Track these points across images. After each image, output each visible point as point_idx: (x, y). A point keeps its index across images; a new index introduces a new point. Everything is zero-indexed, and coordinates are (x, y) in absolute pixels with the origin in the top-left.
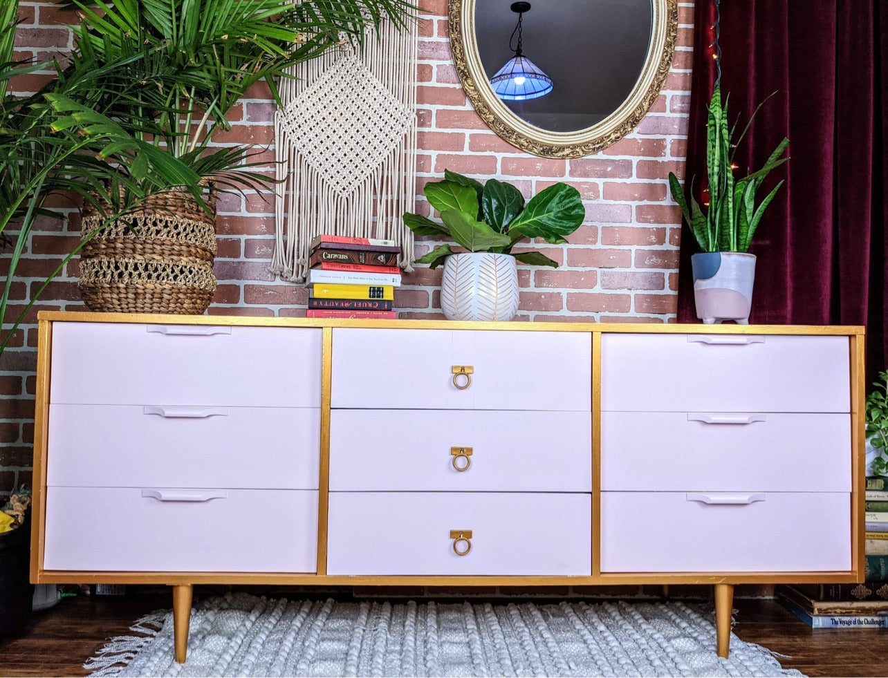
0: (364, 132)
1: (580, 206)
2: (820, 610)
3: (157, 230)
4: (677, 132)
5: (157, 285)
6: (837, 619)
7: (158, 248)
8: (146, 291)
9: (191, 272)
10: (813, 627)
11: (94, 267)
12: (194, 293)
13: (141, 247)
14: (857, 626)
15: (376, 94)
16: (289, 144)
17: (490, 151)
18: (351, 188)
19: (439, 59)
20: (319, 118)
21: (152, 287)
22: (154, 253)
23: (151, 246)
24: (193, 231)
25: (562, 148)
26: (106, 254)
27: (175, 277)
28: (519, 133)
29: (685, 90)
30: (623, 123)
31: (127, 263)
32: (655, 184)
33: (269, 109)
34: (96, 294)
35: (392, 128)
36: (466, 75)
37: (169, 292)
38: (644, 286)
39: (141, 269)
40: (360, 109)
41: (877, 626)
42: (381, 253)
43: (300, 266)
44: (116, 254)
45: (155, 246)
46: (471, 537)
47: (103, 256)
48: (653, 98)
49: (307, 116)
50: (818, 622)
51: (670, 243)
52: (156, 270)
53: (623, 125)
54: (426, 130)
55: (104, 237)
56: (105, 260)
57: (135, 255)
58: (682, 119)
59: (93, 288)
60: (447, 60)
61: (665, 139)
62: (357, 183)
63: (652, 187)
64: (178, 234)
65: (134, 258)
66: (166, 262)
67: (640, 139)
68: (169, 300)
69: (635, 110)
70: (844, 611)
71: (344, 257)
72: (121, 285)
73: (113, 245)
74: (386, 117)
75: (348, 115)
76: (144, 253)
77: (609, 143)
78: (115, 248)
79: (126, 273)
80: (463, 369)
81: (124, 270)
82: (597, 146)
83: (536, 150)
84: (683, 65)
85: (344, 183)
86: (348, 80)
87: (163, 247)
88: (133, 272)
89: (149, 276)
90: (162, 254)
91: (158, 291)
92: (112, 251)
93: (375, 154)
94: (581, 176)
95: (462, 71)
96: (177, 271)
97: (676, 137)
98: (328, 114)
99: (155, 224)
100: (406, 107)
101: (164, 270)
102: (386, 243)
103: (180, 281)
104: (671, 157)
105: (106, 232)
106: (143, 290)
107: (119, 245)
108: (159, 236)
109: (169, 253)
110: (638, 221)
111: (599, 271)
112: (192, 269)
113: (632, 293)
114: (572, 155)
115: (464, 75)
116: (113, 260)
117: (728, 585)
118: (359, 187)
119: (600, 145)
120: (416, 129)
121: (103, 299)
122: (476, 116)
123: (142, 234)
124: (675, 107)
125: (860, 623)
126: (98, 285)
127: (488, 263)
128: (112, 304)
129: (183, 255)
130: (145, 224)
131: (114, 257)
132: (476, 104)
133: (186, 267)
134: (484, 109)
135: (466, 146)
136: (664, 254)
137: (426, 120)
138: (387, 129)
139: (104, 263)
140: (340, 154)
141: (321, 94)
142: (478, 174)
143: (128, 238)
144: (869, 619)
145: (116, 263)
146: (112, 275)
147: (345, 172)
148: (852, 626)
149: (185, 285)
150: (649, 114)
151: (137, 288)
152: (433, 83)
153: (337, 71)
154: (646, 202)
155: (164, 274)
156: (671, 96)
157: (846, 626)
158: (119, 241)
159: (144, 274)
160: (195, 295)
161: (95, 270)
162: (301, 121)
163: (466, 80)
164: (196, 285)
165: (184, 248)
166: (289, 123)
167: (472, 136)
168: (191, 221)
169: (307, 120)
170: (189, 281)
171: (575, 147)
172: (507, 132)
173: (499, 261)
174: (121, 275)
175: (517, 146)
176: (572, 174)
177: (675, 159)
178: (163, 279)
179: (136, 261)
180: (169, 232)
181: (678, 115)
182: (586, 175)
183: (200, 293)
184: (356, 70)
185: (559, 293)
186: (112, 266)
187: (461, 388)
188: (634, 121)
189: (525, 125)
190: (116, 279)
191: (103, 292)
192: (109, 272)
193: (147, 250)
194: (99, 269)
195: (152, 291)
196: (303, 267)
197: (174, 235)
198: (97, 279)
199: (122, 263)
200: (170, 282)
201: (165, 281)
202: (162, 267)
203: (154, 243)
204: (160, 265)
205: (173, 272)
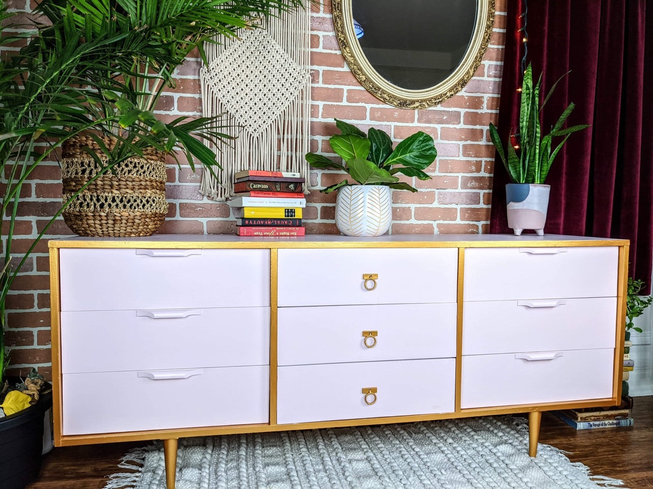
0: (270, 86)
1: (433, 148)
2: (581, 418)
3: (128, 170)
4: (491, 92)
5: (131, 213)
6: (591, 423)
7: (130, 184)
8: (122, 218)
9: (154, 201)
10: (577, 429)
11: (78, 199)
12: (156, 217)
13: (117, 183)
14: (604, 427)
15: (278, 57)
16: (212, 94)
17: (362, 103)
18: (261, 130)
19: (325, 31)
20: (235, 75)
21: (127, 214)
22: (127, 188)
23: (124, 183)
24: (153, 169)
25: (413, 102)
26: (89, 190)
27: (144, 206)
28: (383, 90)
29: (497, 61)
30: (456, 84)
31: (106, 197)
32: (476, 129)
33: (194, 66)
34: (81, 220)
35: (291, 84)
36: (345, 44)
37: (139, 218)
38: (467, 202)
39: (118, 201)
40: (266, 68)
41: (615, 426)
42: (292, 183)
43: (223, 189)
44: (98, 189)
45: (128, 183)
46: (376, 392)
47: (86, 191)
48: (476, 66)
49: (226, 73)
50: (581, 426)
51: (484, 171)
52: (129, 202)
53: (455, 86)
54: (315, 85)
55: (86, 176)
56: (88, 194)
57: (113, 190)
58: (495, 82)
59: (79, 216)
60: (330, 31)
61: (483, 97)
62: (265, 126)
63: (473, 131)
64: (144, 172)
65: (112, 192)
66: (137, 194)
67: (467, 96)
68: (139, 224)
69: (465, 75)
70: (596, 418)
71: (266, 187)
72: (103, 214)
73: (94, 183)
74: (287, 75)
75: (257, 73)
76: (120, 188)
77: (446, 99)
78: (96, 185)
79: (106, 205)
80: (371, 276)
81: (104, 202)
82: (437, 101)
83: (395, 103)
84: (497, 43)
85: (255, 126)
86: (256, 44)
87: (134, 183)
88: (111, 203)
89: (125, 206)
90: (133, 189)
91: (131, 217)
92: (94, 187)
93: (279, 104)
94: (425, 122)
95: (342, 41)
96: (144, 201)
97: (491, 95)
98: (241, 71)
100: (302, 68)
101: (135, 201)
102: (294, 175)
103: (147, 209)
104: (486, 110)
105: (88, 172)
106: (120, 217)
107: (99, 183)
108: (130, 175)
109: (138, 187)
110: (464, 155)
111: (437, 191)
112: (155, 199)
113: (459, 207)
114: (420, 107)
115: (343, 44)
116: (95, 194)
117: (539, 412)
118: (266, 129)
119: (439, 100)
120: (310, 85)
121: (88, 224)
122: (352, 76)
123: (118, 174)
124: (491, 73)
125: (606, 425)
126: (83, 214)
127: (374, 193)
128: (95, 228)
129: (148, 189)
131: (96, 192)
132: (352, 67)
133: (150, 198)
134: (358, 71)
135: (345, 98)
136: (480, 179)
137: (316, 77)
138: (288, 85)
139: (88, 197)
140: (252, 104)
141: (236, 56)
142: (353, 120)
143: (107, 177)
144: (611, 422)
145: (98, 196)
146: (95, 206)
147: (256, 118)
148: (601, 427)
149: (151, 212)
150: (474, 78)
151: (115, 216)
152: (320, 50)
153: (248, 38)
154: (469, 142)
155: (135, 204)
156: (488, 65)
157: (597, 427)
158: (99, 179)
159: (121, 205)
160: (156, 218)
161: (79, 201)
162: (221, 77)
163: (345, 48)
164: (157, 211)
165: (148, 183)
166: (211, 78)
167: (349, 91)
168: (152, 162)
169: (226, 76)
170: (153, 209)
171: (422, 101)
172: (375, 88)
173: (381, 191)
174: (102, 206)
175: (382, 99)
176: (419, 121)
177: (490, 111)
178: (135, 208)
179: (114, 195)
180: (138, 171)
181: (492, 79)
182: (429, 122)
184: (263, 38)
185: (409, 208)
186: (95, 199)
187: (370, 290)
188: (463, 83)
189: (388, 84)
190: (99, 209)
191: (88, 219)
192: (92, 203)
193: (122, 186)
194: (83, 201)
195: (127, 218)
196: (225, 189)
197: (142, 174)
198: (82, 208)
199: (102, 196)
200: (139, 210)
201: (136, 210)
202: (134, 199)
203: (127, 180)
204: (132, 197)
205: (141, 201)
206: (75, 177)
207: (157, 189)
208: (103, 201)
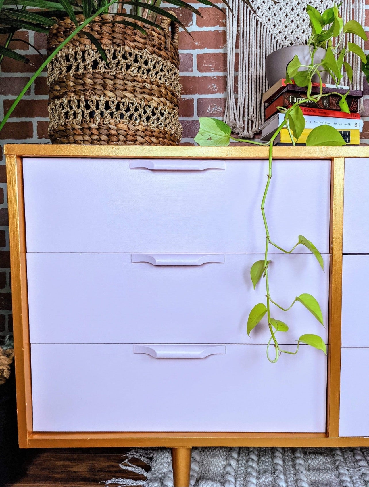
5: (130, 126)
7: (130, 84)
8: (120, 132)
11: (63, 108)
12: (166, 138)
13: (112, 82)
21: (126, 128)
22: (126, 90)
23: (121, 82)
24: (162, 70)
26: (75, 92)
27: (148, 118)
31: (97, 101)
39: (113, 107)
44: (86, 90)
45: (126, 82)
47: (72, 94)
52: (128, 110)
55: (72, 73)
56: (74, 98)
57: (105, 92)
59: (63, 131)
64: (149, 71)
65: (105, 95)
66: (138, 101)
72: (93, 126)
73: (81, 81)
76: (115, 89)
78: (84, 84)
79: (98, 113)
81: (95, 109)
87: (135, 84)
88: (104, 111)
89: (122, 116)
90: (134, 92)
91: (131, 132)
92: (81, 88)
96: (149, 111)
99: (124, 57)
101: (136, 110)
103: (153, 123)
105: (74, 68)
107: (88, 81)
108: (129, 72)
109: (139, 90)
112: (163, 111)
116: (83, 98)
123: (112, 68)
126: (69, 127)
129: (154, 95)
130: (114, 57)
131: (84, 94)
133: (157, 109)
139: (74, 102)
143: (98, 73)
145: (87, 101)
146: (83, 115)
149: (157, 127)
151: (110, 129)
155: (136, 114)
158: (88, 76)
159: (116, 113)
160: (166, 140)
161: (64, 111)
164: (167, 129)
165: (154, 87)
168: (160, 59)
170: (161, 124)
174: (91, 115)
178: (136, 119)
179: (107, 99)
180: (139, 68)
183: (171, 140)
186: (82, 105)
190: (88, 119)
191: (75, 134)
192: (80, 111)
193: (118, 86)
194: (69, 110)
195: (125, 133)
196: (252, 122)
197: (145, 71)
198: (67, 120)
199: (92, 101)
200: (142, 123)
201: (138, 121)
202: (135, 106)
203: (125, 79)
204: (133, 104)
205: (145, 112)
206: (59, 78)
207: (167, 100)
208: (93, 108)
